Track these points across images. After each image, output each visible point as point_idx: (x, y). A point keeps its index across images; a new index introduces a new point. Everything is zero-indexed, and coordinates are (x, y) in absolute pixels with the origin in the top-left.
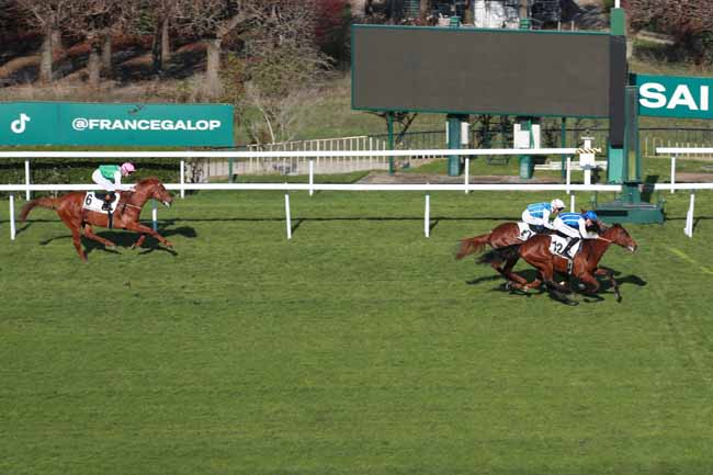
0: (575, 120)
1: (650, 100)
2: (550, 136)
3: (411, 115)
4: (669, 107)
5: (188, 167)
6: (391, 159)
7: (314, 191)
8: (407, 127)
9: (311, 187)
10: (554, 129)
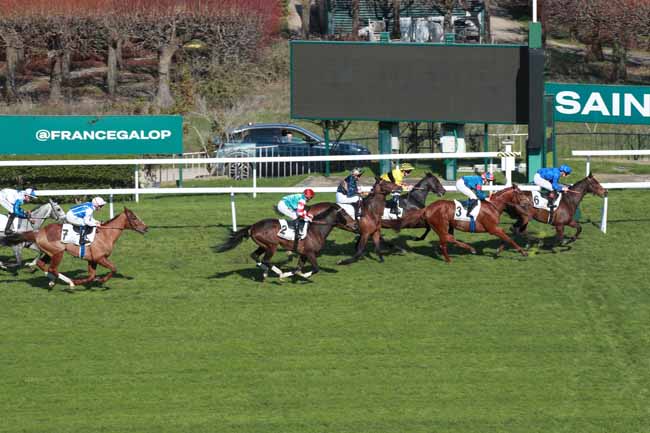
1: (565, 107)
2: (473, 141)
3: (345, 123)
4: (583, 113)
5: (143, 173)
7: (257, 193)
8: (341, 135)
9: (255, 190)
10: (477, 135)
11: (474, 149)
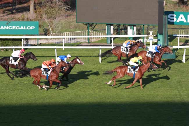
0: (147, 26)
1: (171, 19)
2: (139, 31)
3: (95, 25)
4: (177, 22)
5: (25, 41)
6: (89, 38)
7: (64, 49)
8: (93, 28)
9: (63, 47)
10: (140, 29)
11: (139, 34)
